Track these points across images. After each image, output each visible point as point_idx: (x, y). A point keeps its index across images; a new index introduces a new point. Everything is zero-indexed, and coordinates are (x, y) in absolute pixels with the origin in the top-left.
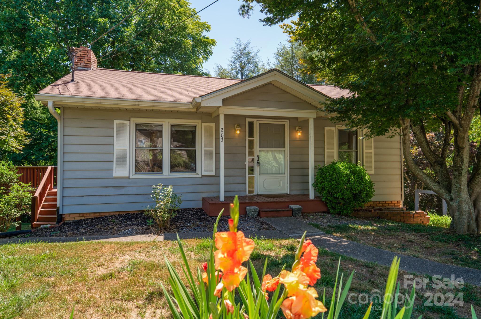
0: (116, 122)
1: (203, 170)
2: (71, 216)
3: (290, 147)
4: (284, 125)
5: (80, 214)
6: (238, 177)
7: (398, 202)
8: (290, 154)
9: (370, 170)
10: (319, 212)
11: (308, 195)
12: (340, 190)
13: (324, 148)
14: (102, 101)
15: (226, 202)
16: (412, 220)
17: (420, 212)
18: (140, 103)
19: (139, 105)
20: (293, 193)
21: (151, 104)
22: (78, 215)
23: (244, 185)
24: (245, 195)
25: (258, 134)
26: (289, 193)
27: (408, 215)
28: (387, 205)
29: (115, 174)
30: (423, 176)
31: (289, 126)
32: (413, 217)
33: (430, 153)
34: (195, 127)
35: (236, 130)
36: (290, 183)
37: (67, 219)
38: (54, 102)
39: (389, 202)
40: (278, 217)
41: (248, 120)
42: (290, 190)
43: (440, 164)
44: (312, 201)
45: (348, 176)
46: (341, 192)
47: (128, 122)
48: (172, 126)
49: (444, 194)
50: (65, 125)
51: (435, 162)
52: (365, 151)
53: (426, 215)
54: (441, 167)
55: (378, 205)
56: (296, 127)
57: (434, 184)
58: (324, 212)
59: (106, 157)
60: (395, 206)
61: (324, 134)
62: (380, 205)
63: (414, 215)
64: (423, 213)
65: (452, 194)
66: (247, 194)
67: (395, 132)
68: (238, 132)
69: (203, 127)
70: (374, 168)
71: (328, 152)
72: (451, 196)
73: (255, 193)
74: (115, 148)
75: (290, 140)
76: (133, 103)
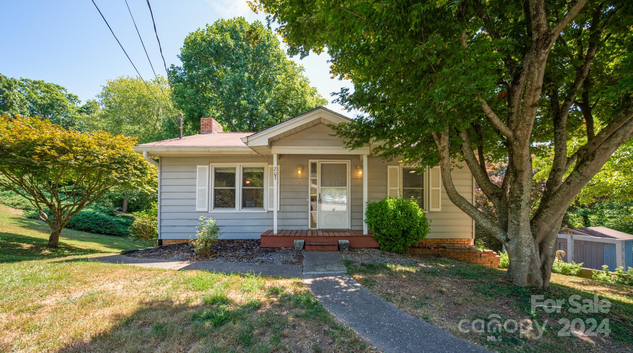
0: (198, 166)
1: (269, 206)
2: (167, 241)
3: (351, 186)
4: (345, 165)
5: (173, 240)
6: (301, 213)
7: (469, 240)
8: (351, 192)
9: (437, 208)
10: (371, 248)
11: (362, 231)
12: (386, 226)
13: (387, 186)
14: (180, 149)
15: (279, 235)
16: (479, 260)
17: (488, 252)
18: (209, 149)
19: (209, 151)
20: (354, 228)
21: (219, 149)
22: (172, 241)
23: (306, 220)
24: (307, 229)
25: (320, 174)
26: (350, 229)
27: (474, 254)
28: (456, 242)
29: (198, 209)
30: (471, 210)
31: (351, 165)
32: (480, 256)
33: (485, 183)
34: (263, 168)
35: (298, 170)
36: (351, 219)
37: (165, 244)
38: (148, 152)
39: (458, 240)
40: (322, 251)
41: (311, 161)
42: (351, 226)
43: (498, 197)
44: (365, 236)
45: (394, 212)
46: (386, 228)
47: (207, 166)
48: (244, 169)
49: (498, 233)
50: (162, 171)
51: (492, 195)
52: (431, 188)
53: (496, 255)
54: (500, 200)
55: (445, 242)
56: (358, 166)
57: (485, 220)
58: (376, 248)
59: (191, 195)
60: (464, 244)
61: (387, 172)
62: (448, 242)
63: (481, 255)
64: (492, 253)
65: (508, 234)
66: (309, 228)
67: (453, 164)
68: (300, 172)
69: (269, 168)
70: (442, 206)
71: (390, 190)
72: (507, 235)
73: (317, 228)
74: (197, 188)
75: (351, 179)
76: (204, 149)
